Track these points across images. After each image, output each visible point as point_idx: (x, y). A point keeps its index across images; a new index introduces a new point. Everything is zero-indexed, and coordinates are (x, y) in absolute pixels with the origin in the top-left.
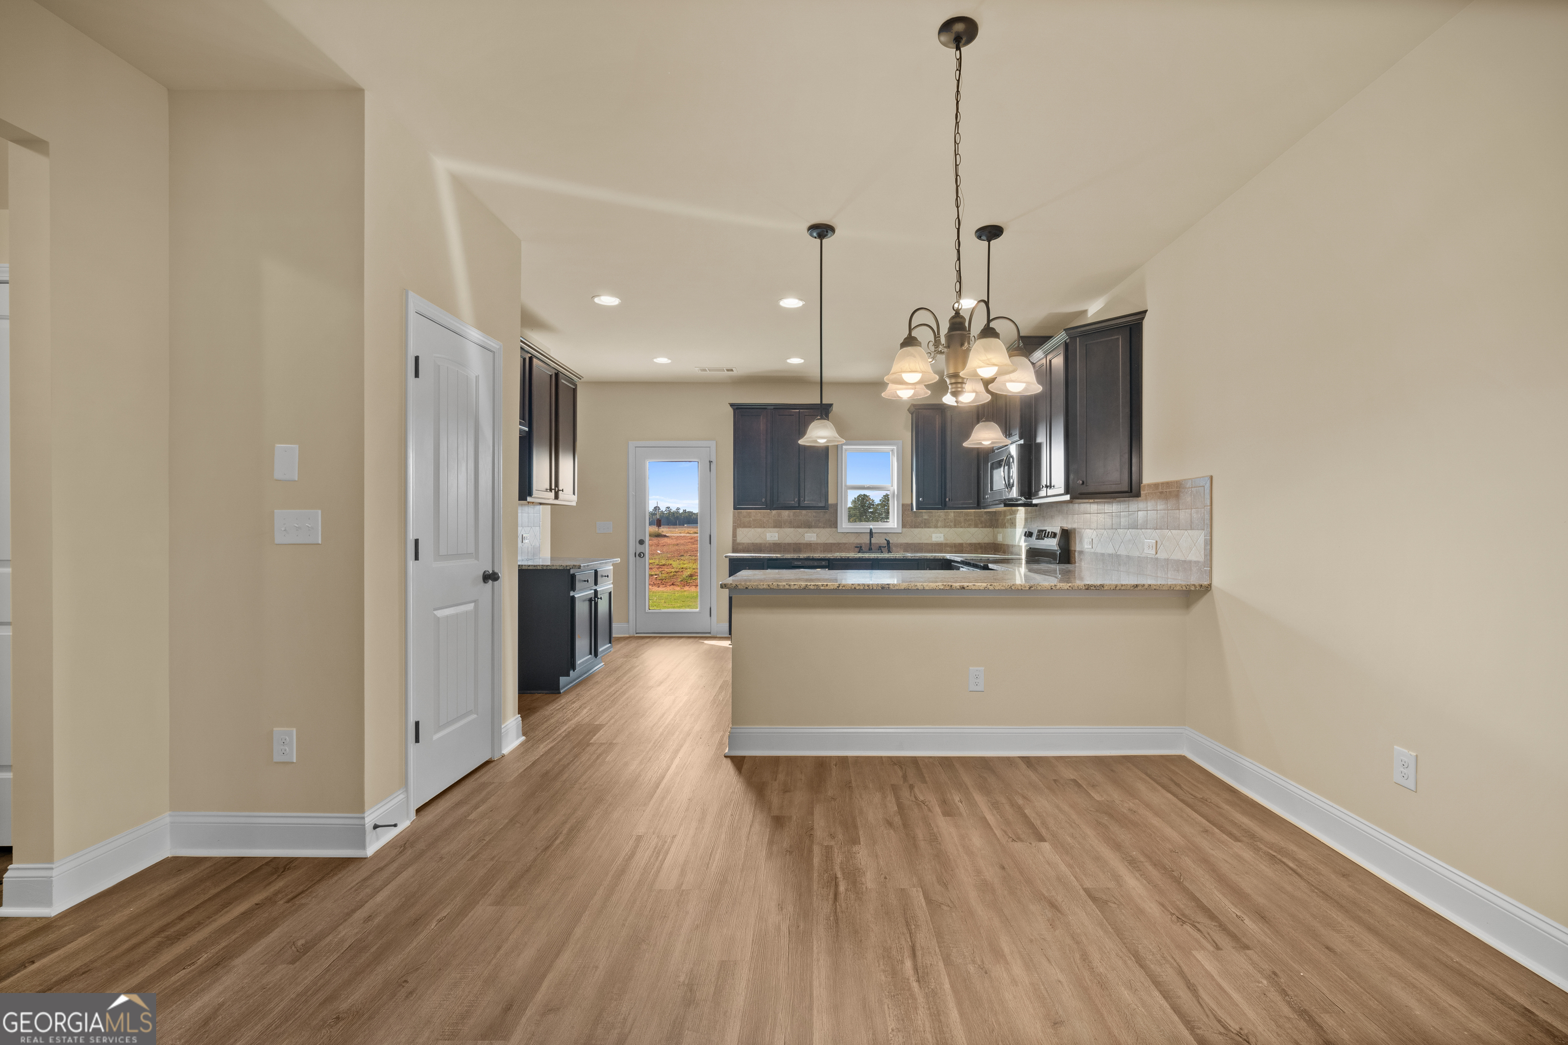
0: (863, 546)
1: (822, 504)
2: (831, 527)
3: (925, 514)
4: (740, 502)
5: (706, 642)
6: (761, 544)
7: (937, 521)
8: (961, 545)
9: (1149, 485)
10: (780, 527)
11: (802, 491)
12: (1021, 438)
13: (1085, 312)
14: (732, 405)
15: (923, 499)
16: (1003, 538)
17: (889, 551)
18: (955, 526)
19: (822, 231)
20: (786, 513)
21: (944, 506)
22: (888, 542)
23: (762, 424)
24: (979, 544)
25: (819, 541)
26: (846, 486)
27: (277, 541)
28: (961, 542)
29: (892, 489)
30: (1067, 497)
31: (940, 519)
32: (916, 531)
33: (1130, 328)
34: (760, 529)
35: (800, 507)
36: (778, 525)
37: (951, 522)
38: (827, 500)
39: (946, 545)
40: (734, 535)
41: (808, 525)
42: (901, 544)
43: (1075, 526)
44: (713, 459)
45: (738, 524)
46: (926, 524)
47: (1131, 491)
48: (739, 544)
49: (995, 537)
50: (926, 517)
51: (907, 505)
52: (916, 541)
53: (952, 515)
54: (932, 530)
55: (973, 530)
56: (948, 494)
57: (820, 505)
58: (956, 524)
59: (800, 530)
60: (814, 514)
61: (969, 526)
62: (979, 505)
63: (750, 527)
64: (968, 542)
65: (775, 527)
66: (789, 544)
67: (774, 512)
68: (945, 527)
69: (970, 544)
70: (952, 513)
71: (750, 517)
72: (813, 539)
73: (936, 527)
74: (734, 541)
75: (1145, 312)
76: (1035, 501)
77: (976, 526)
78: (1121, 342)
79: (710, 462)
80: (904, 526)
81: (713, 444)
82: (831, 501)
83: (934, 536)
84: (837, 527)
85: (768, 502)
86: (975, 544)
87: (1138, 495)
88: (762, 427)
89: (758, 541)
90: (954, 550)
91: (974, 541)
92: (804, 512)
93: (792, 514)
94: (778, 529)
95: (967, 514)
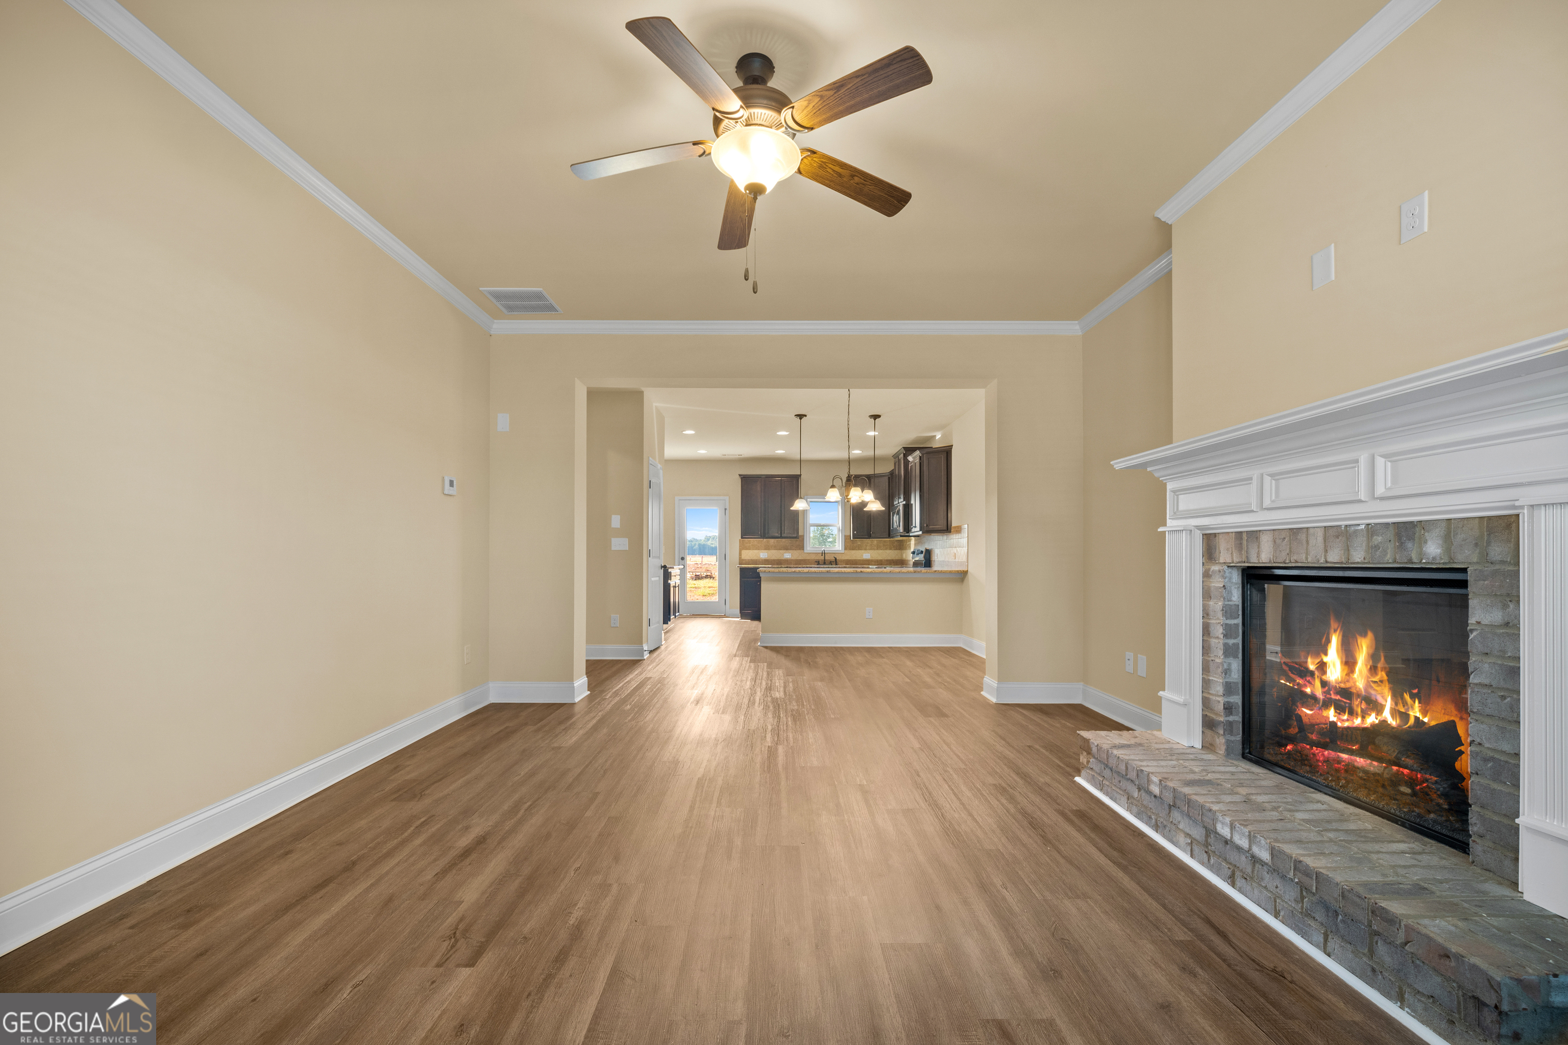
0: (820, 561)
1: (796, 536)
2: (800, 549)
3: (859, 542)
4: (746, 532)
5: (724, 619)
6: (756, 560)
7: (866, 546)
8: (881, 561)
9: (955, 527)
10: (769, 549)
11: (783, 528)
12: (904, 501)
13: (935, 436)
14: (740, 475)
15: (857, 532)
16: (906, 556)
17: (836, 565)
18: (877, 549)
19: (801, 416)
20: (772, 541)
21: (869, 536)
22: (836, 559)
23: (758, 487)
24: (892, 560)
25: (793, 558)
26: (809, 524)
27: (612, 549)
28: (881, 559)
29: (838, 525)
30: (921, 533)
31: (868, 545)
32: (853, 552)
33: (947, 453)
34: (756, 551)
35: (781, 537)
36: (767, 548)
37: (875, 546)
38: (798, 533)
39: (872, 561)
40: (740, 554)
41: (786, 548)
42: (844, 560)
43: (932, 547)
44: (727, 507)
45: (742, 547)
46: (859, 548)
47: (947, 530)
48: (743, 560)
49: (902, 555)
50: (859, 543)
51: (848, 536)
52: (854, 558)
53: (876, 542)
54: (863, 551)
55: (888, 551)
56: (872, 529)
57: (794, 536)
58: (878, 548)
59: (781, 551)
60: (790, 541)
61: (886, 549)
62: (889, 536)
63: (750, 549)
64: (886, 559)
65: (765, 549)
66: (774, 560)
67: (765, 540)
68: (871, 549)
69: (887, 560)
70: (875, 541)
71: (750, 543)
72: (788, 557)
73: (866, 549)
74: (740, 558)
75: (952, 446)
76: (911, 534)
77: (890, 549)
78: (943, 457)
79: (725, 509)
80: (845, 549)
81: (727, 498)
82: (800, 533)
83: (864, 555)
84: (804, 550)
85: (762, 534)
86: (890, 560)
87: (950, 532)
88: (759, 489)
89: (755, 558)
90: (877, 564)
91: (889, 558)
92: (784, 540)
93: (776, 542)
94: (767, 551)
95: (885, 541)
